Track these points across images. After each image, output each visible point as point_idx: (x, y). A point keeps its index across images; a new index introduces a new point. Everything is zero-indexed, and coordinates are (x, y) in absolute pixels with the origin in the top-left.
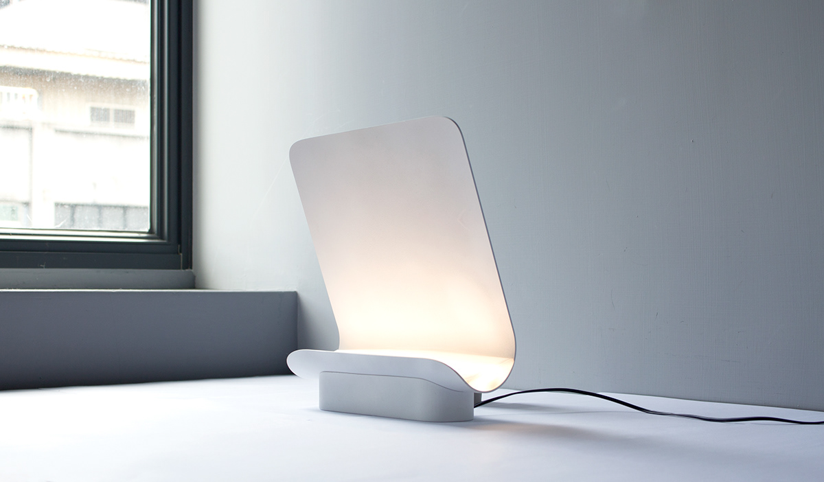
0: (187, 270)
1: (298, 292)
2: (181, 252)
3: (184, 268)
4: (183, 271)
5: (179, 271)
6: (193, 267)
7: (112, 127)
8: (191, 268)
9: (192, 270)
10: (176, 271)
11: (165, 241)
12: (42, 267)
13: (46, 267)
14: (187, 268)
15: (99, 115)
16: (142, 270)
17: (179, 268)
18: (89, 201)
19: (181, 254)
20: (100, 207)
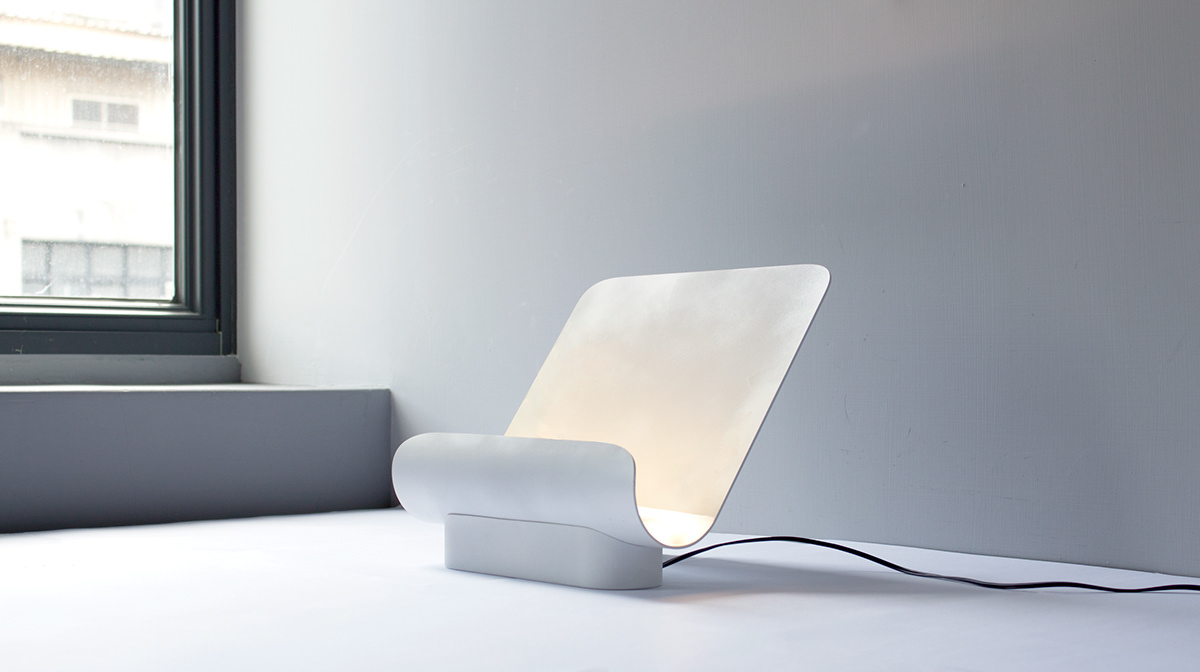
0: (229, 356)
1: (392, 390)
2: (220, 330)
3: (225, 353)
4: (223, 357)
5: (217, 357)
6: (238, 351)
7: (103, 130)
8: (235, 353)
9: (237, 356)
10: (213, 357)
11: (197, 314)
12: (19, 353)
13: (23, 353)
14: (229, 353)
15: (85, 111)
16: (164, 356)
17: (219, 354)
18: (72, 236)
19: (221, 333)
20: (90, 247)
